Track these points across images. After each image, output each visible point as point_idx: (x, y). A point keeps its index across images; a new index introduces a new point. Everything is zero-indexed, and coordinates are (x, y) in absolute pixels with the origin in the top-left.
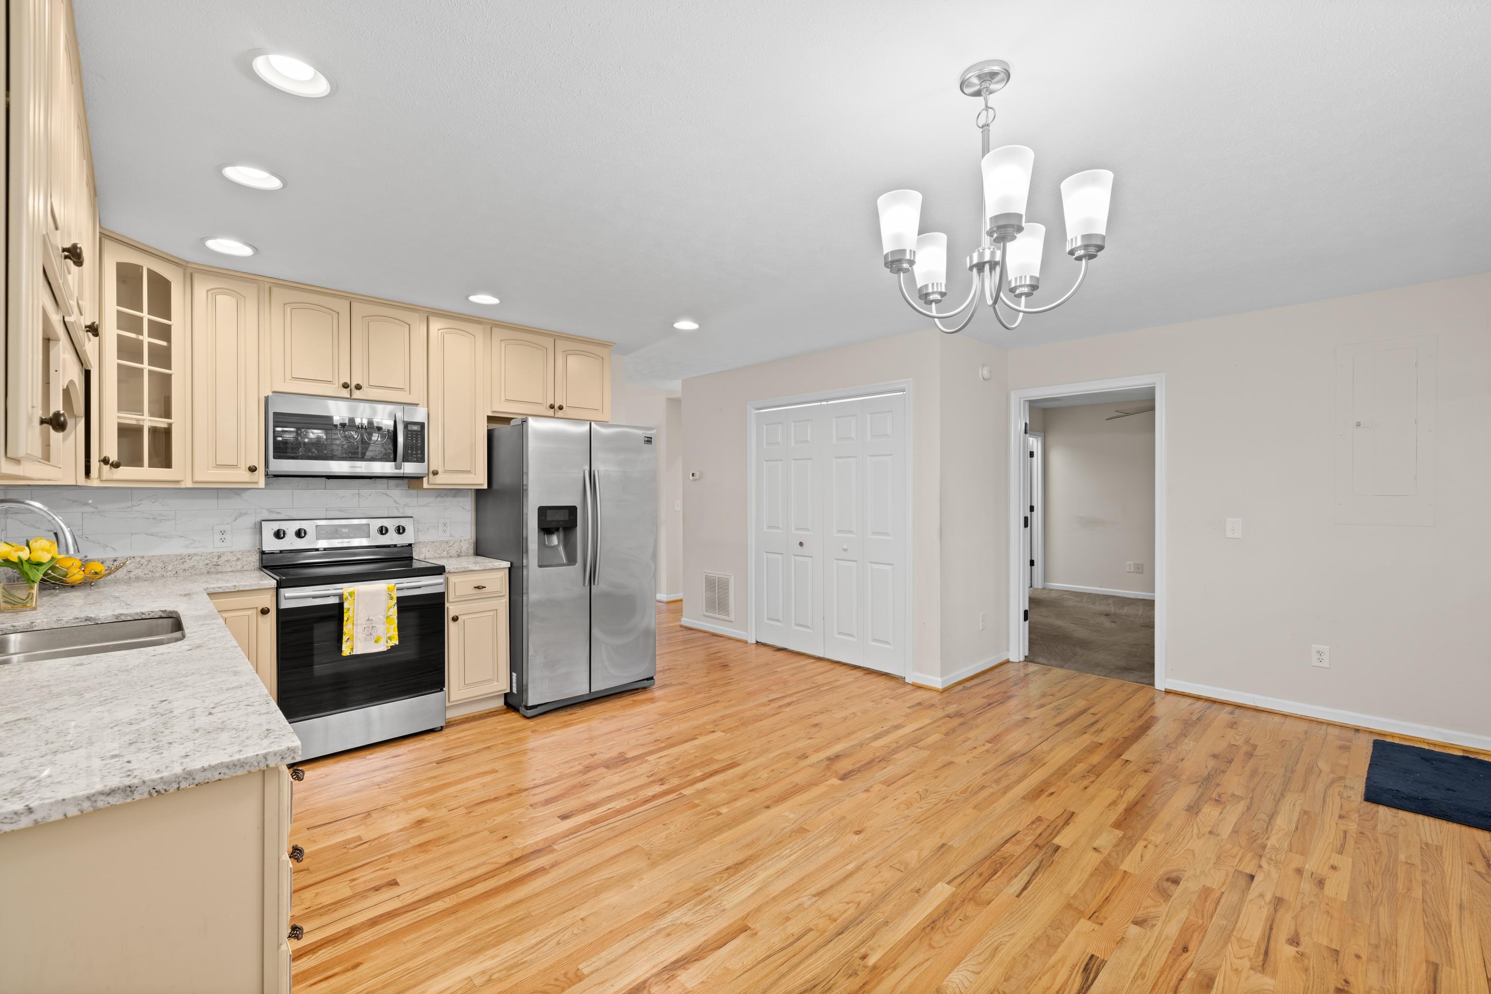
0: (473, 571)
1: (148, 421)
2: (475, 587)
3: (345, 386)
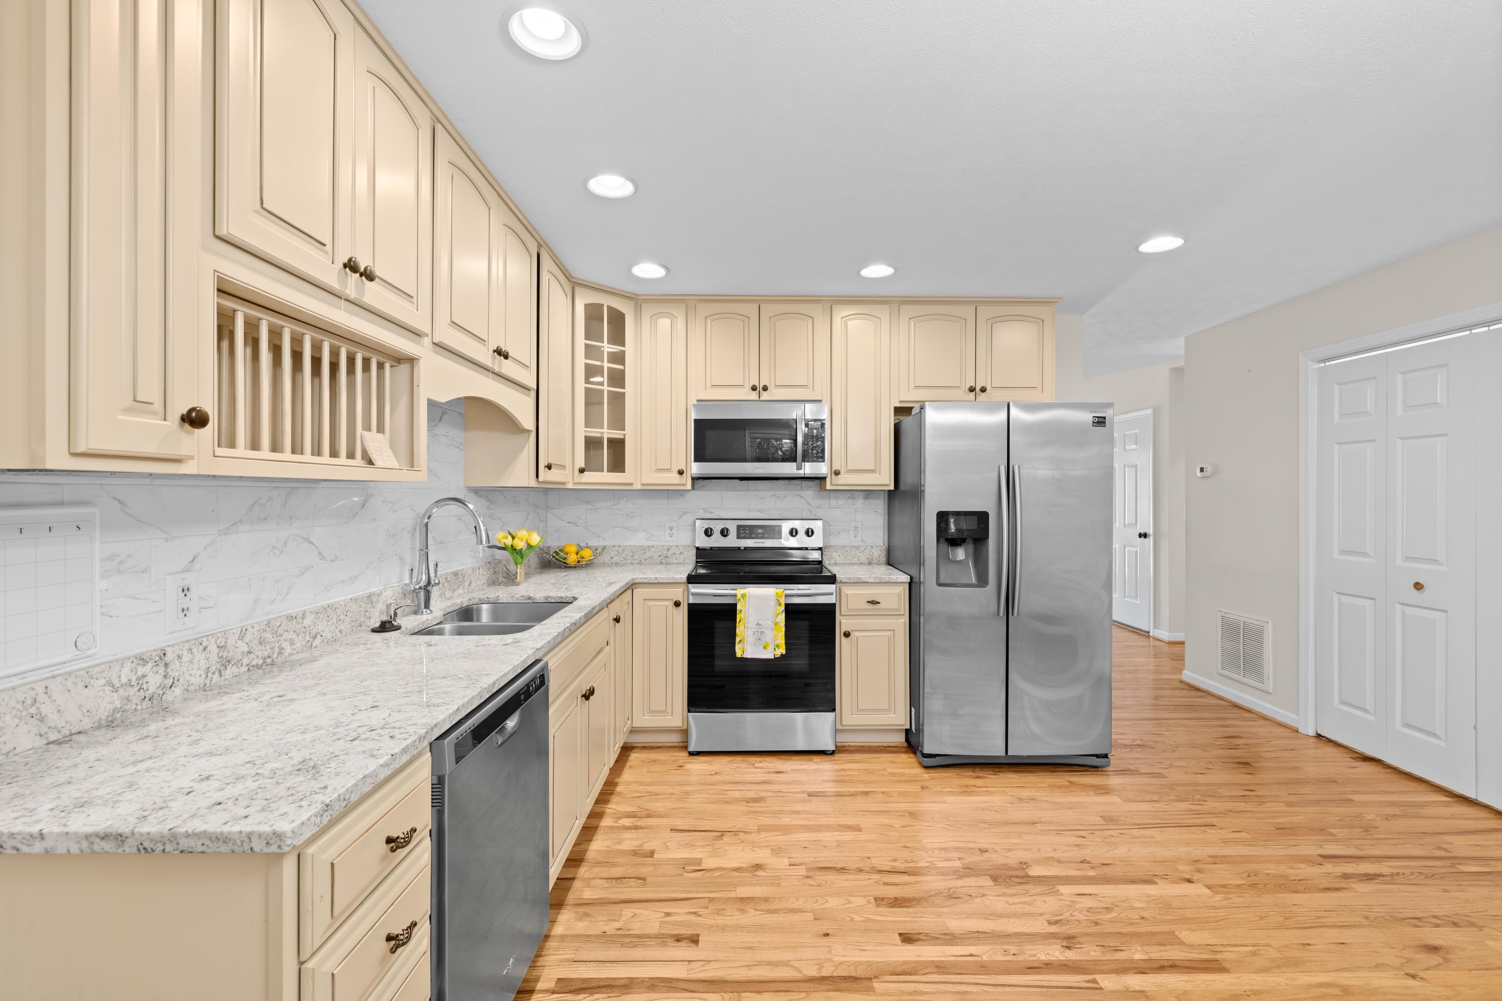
0: (867, 582)
1: (607, 433)
2: (868, 602)
3: (754, 388)
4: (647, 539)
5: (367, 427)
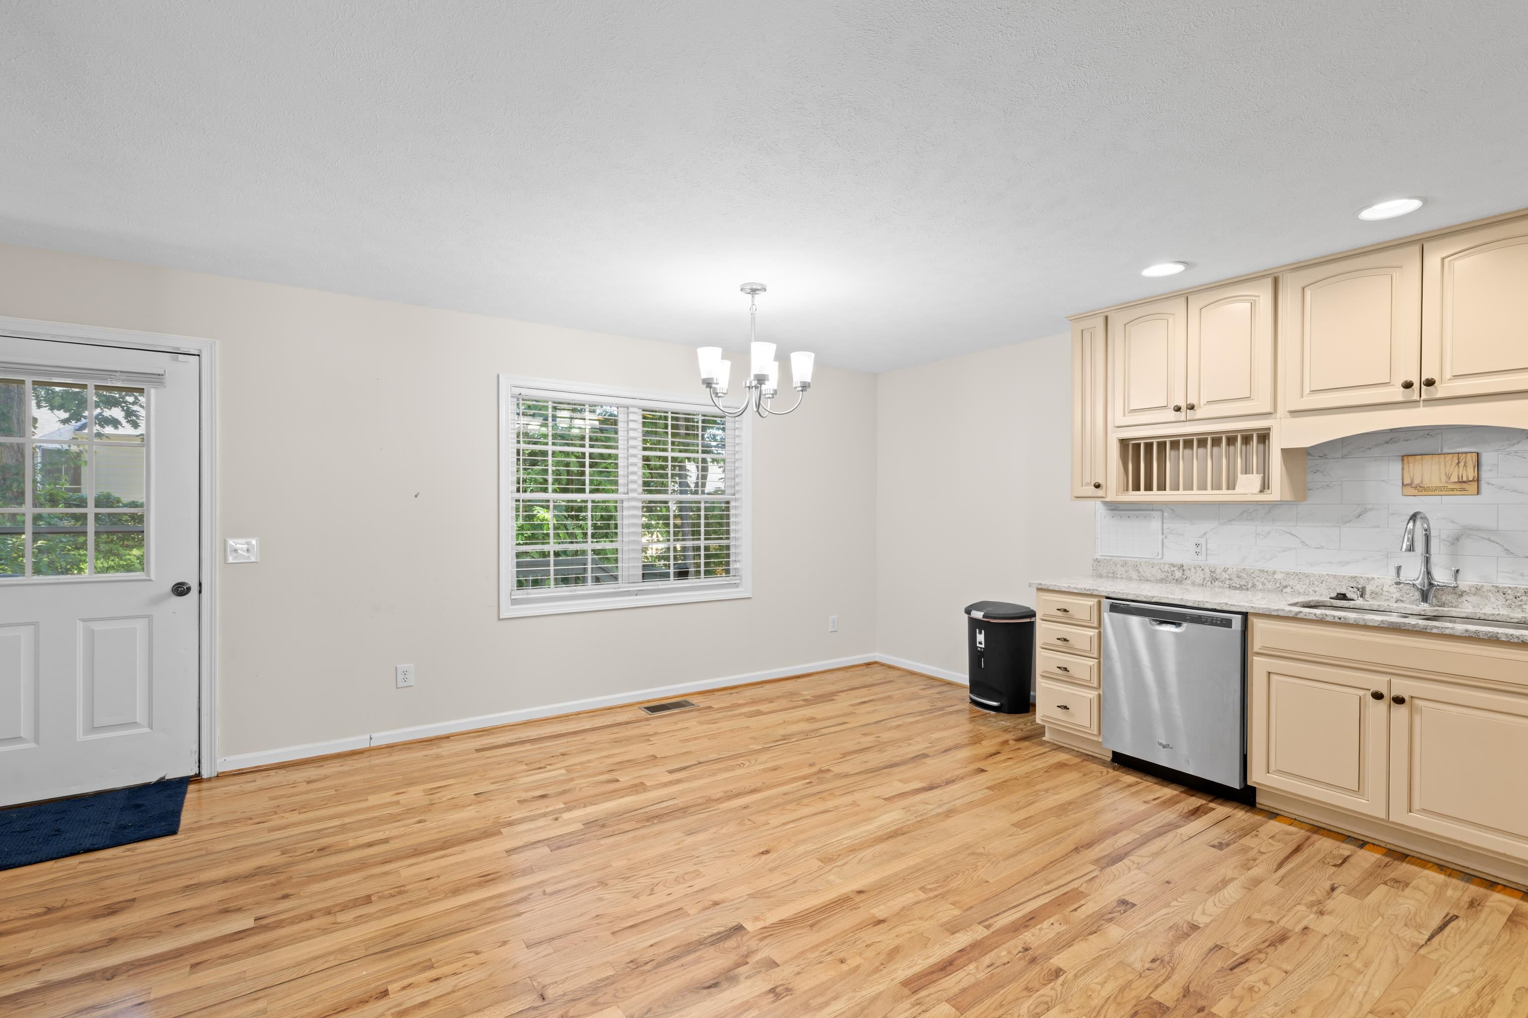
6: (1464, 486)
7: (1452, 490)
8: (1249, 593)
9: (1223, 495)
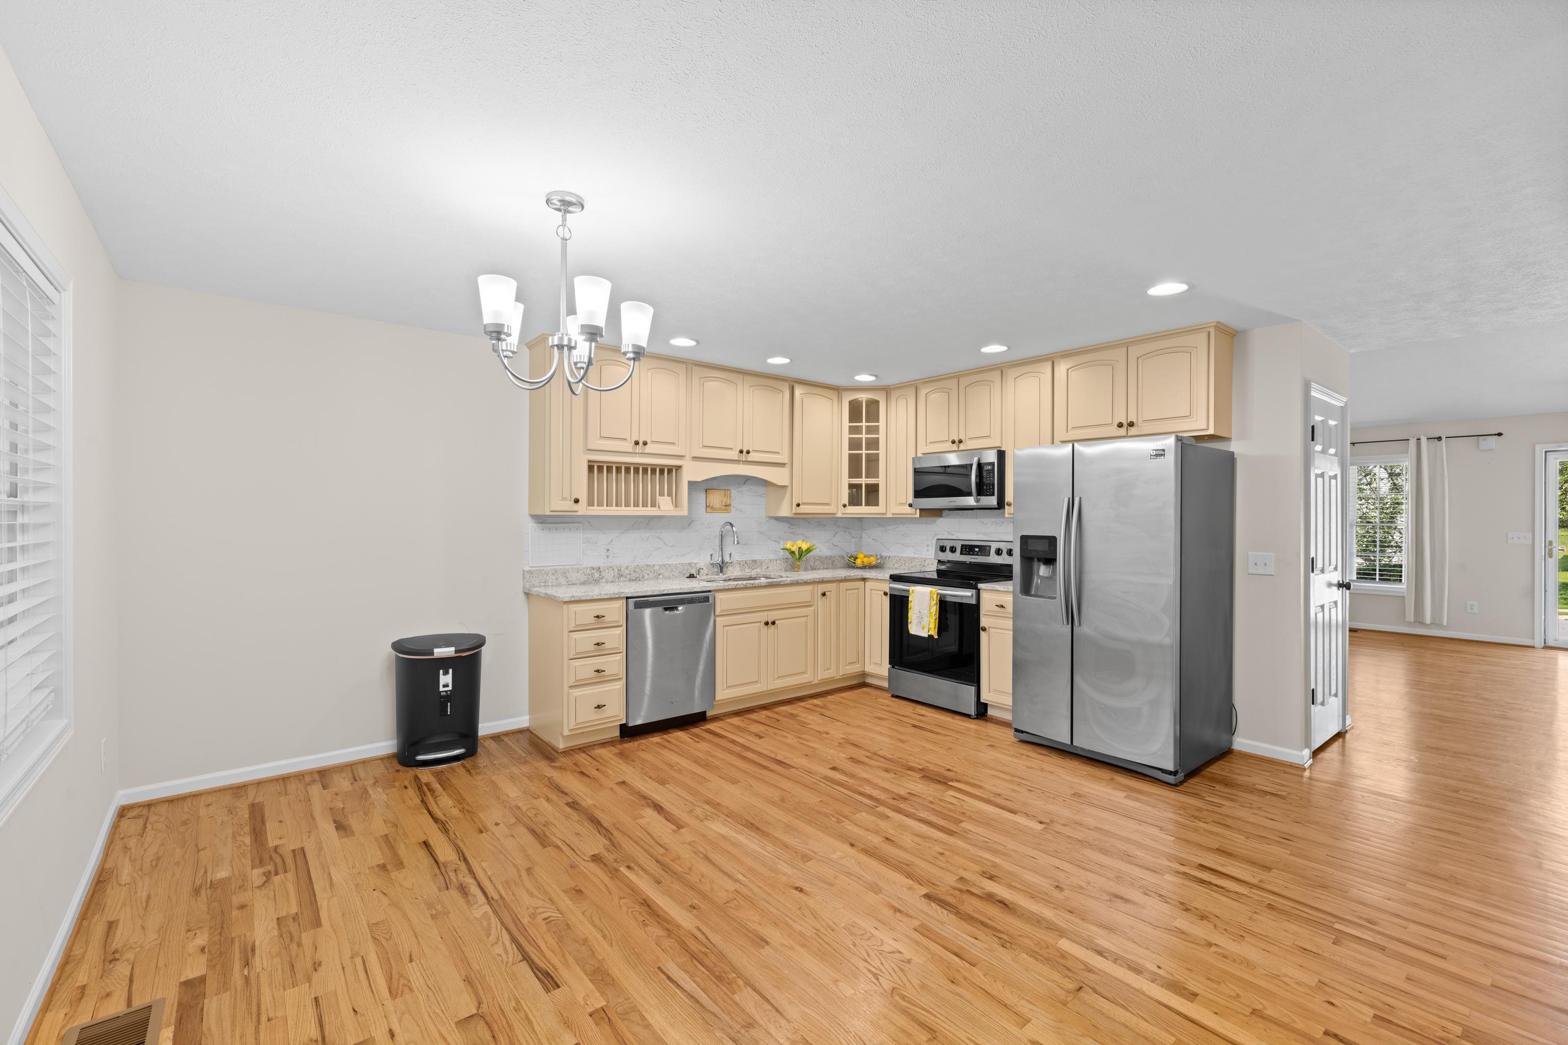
0: (999, 591)
1: (863, 481)
2: (997, 606)
3: (953, 442)
4: (915, 553)
5: (662, 494)
6: (727, 508)
7: (723, 510)
8: (641, 582)
9: (649, 511)
